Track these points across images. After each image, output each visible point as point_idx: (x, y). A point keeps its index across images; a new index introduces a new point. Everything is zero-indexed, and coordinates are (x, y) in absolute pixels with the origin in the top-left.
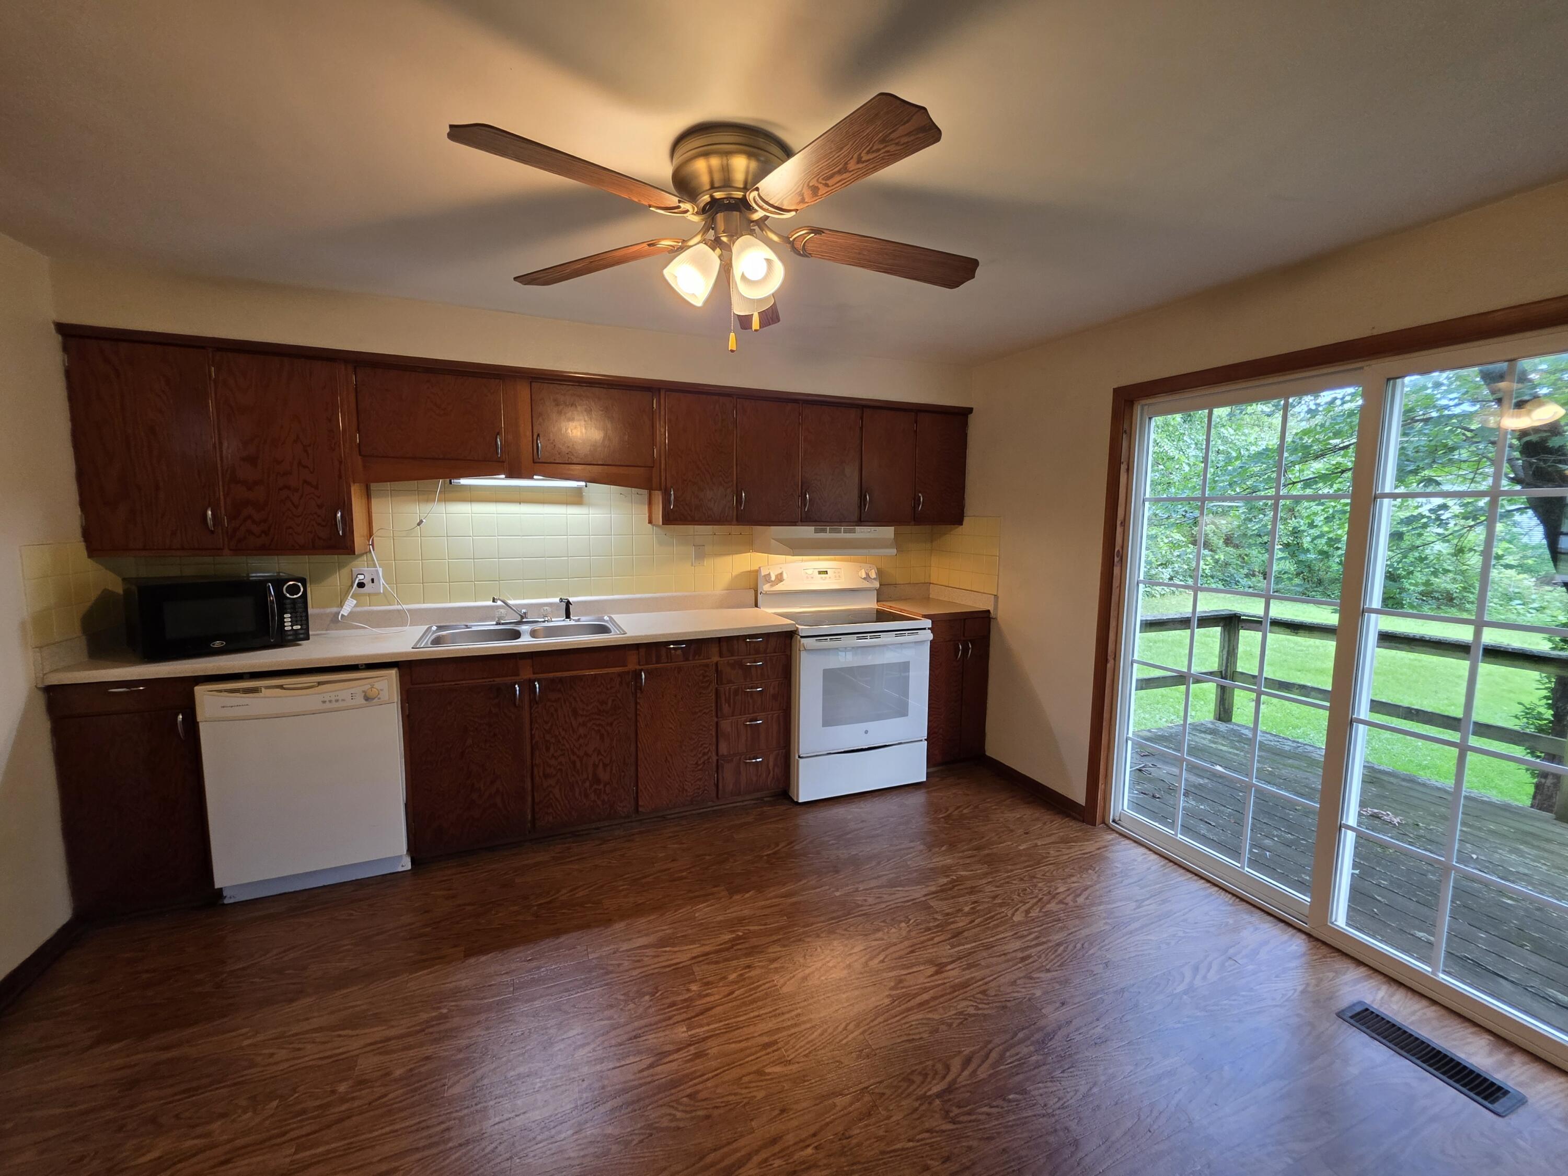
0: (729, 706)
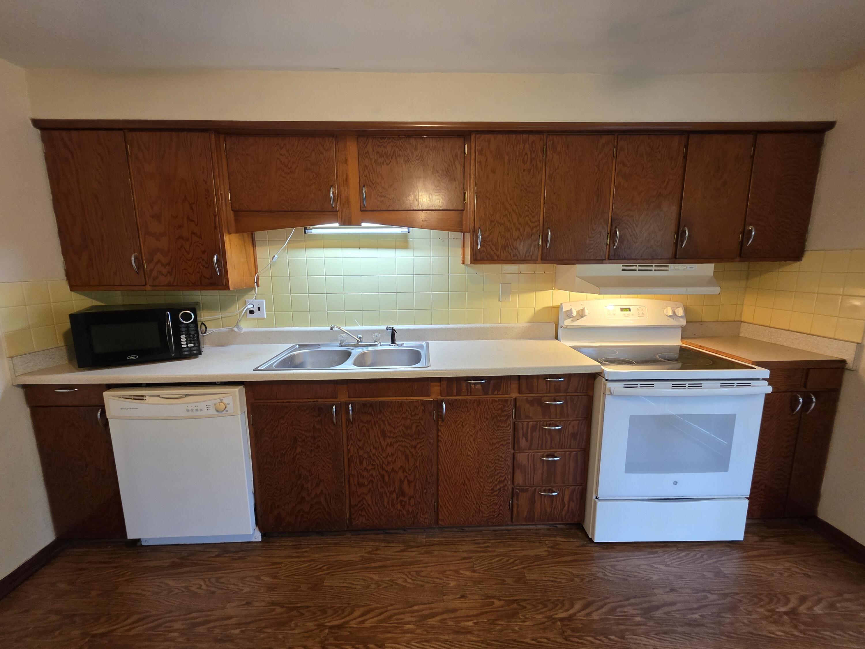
0: (527, 441)
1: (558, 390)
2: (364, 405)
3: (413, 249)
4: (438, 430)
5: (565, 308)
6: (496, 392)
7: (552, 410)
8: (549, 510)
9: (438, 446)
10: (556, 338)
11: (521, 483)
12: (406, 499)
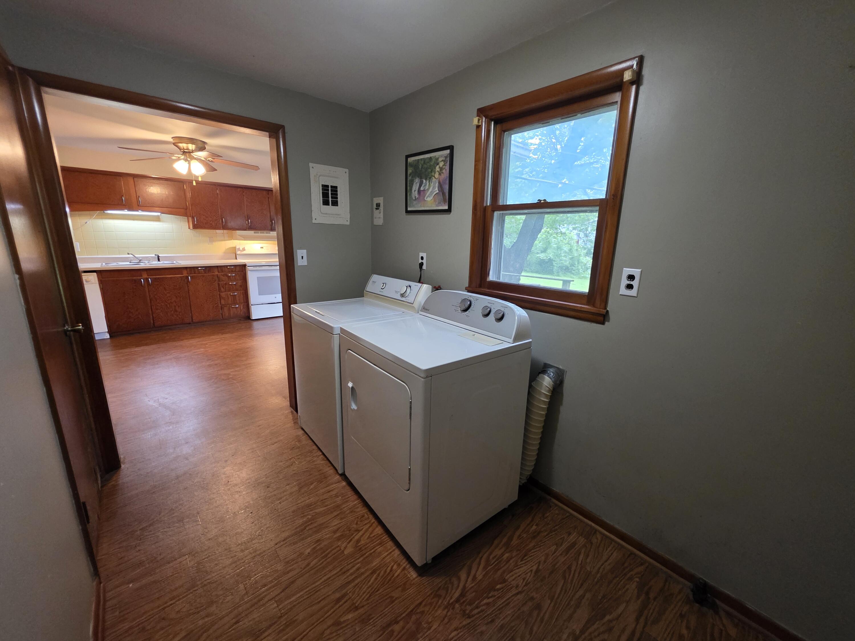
0: (224, 288)
1: (232, 271)
2: (155, 278)
3: (163, 221)
4: (188, 287)
5: (237, 247)
6: (209, 272)
7: (231, 277)
8: (236, 312)
9: (189, 292)
10: (236, 259)
11: (224, 304)
12: (178, 313)
